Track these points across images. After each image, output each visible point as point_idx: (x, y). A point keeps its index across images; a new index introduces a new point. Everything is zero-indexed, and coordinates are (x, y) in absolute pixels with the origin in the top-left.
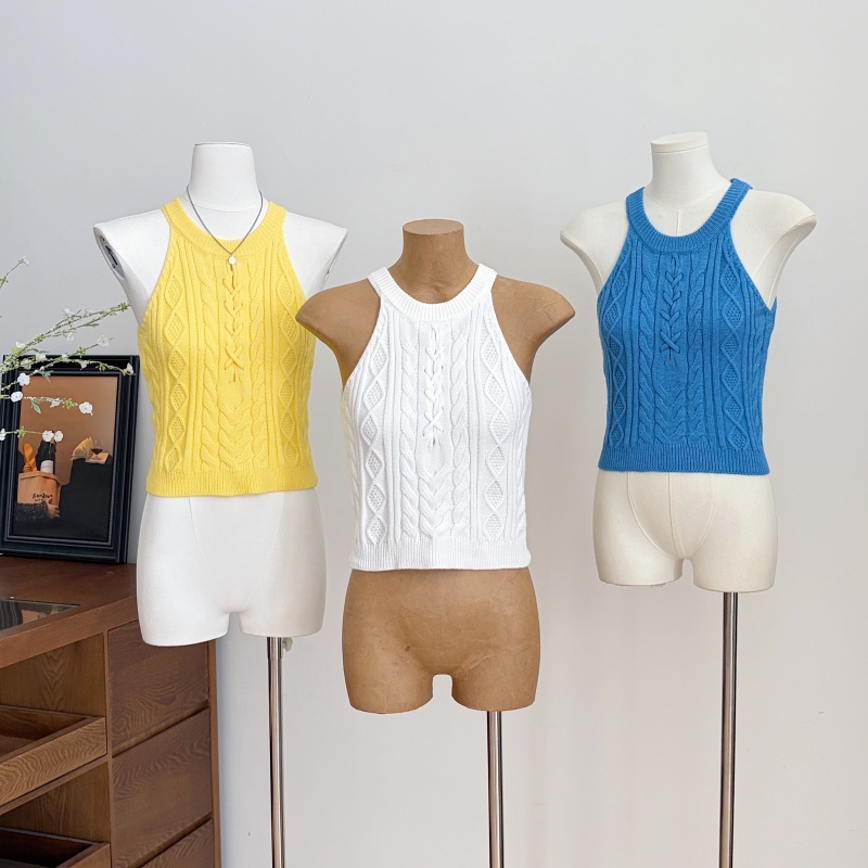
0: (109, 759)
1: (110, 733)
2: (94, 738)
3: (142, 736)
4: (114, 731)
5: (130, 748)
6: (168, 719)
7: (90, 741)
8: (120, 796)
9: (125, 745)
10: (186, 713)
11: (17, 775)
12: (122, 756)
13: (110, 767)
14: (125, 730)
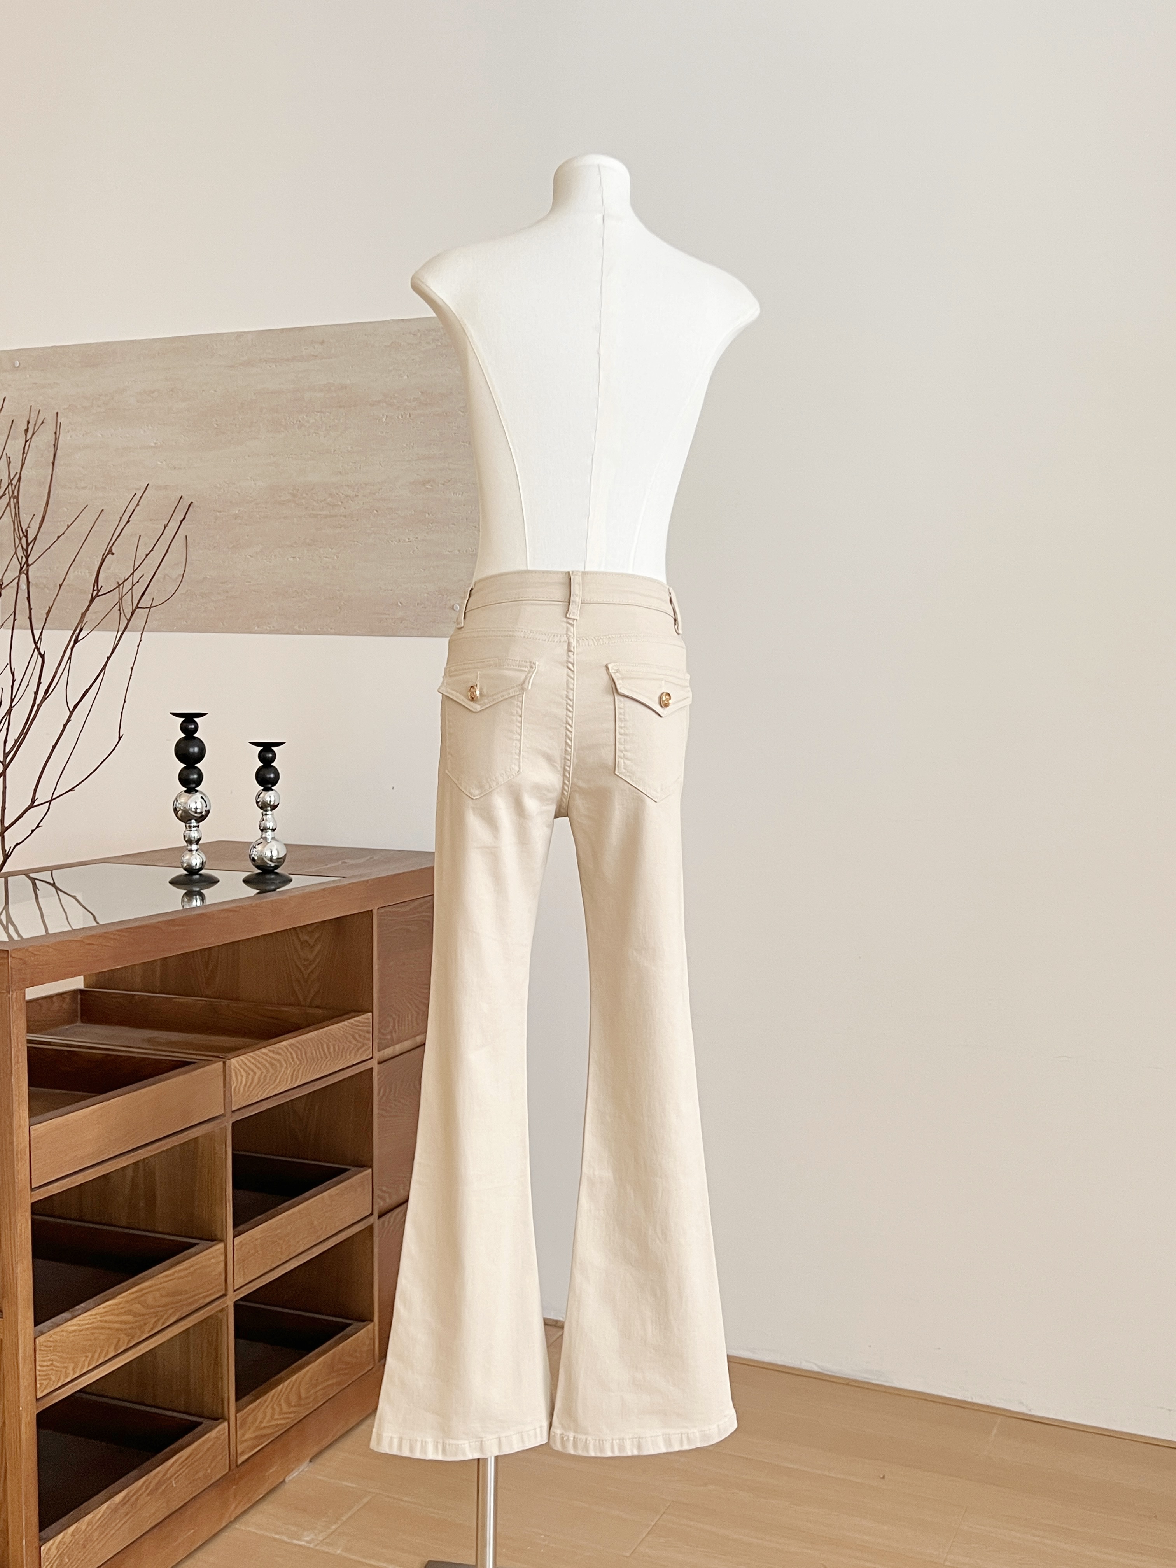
0: (373, 1064)
1: (376, 1033)
2: (360, 1036)
3: (408, 1044)
4: (380, 1032)
5: (392, 1058)
7: (355, 1039)
8: (384, 1113)
9: (391, 1051)
11: (281, 1066)
12: (387, 1064)
13: (375, 1073)
14: (391, 1032)
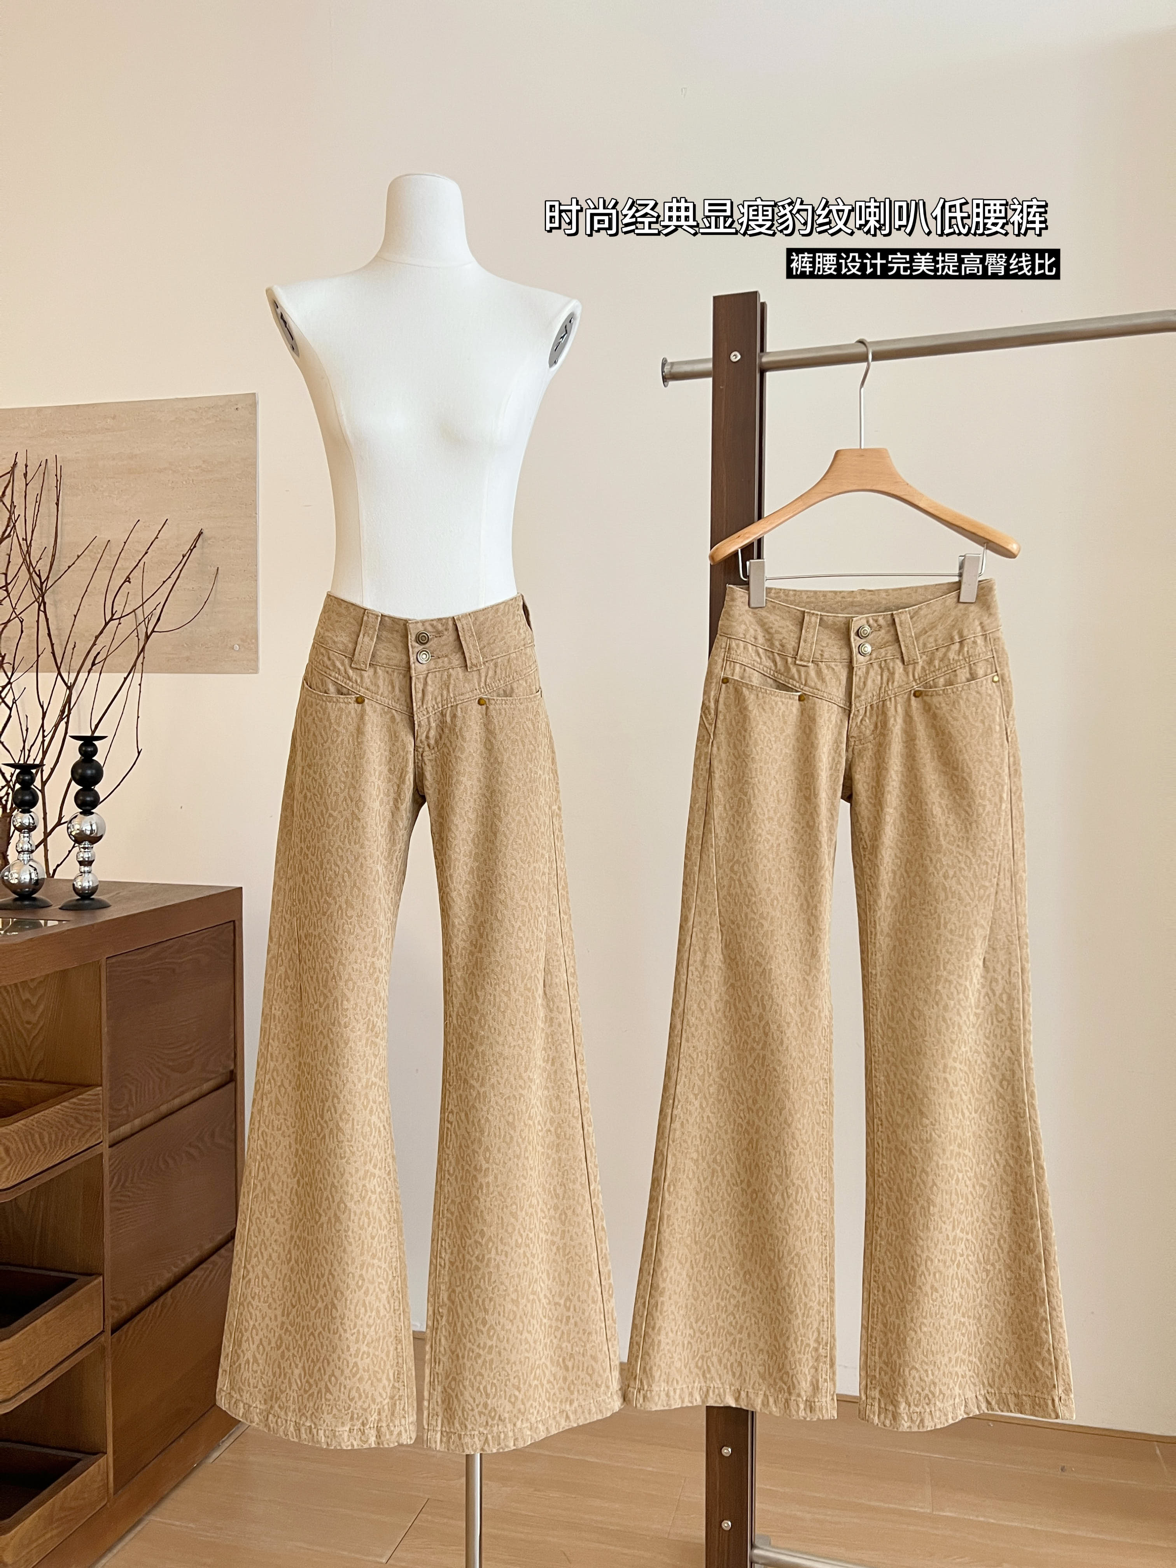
0: (105, 1148)
1: (106, 1110)
2: (86, 1117)
3: (149, 1117)
4: (111, 1108)
5: (133, 1135)
6: (183, 1093)
7: (78, 1122)
9: (125, 1129)
10: (206, 1087)
12: (122, 1145)
13: (106, 1160)
14: (127, 1106)
